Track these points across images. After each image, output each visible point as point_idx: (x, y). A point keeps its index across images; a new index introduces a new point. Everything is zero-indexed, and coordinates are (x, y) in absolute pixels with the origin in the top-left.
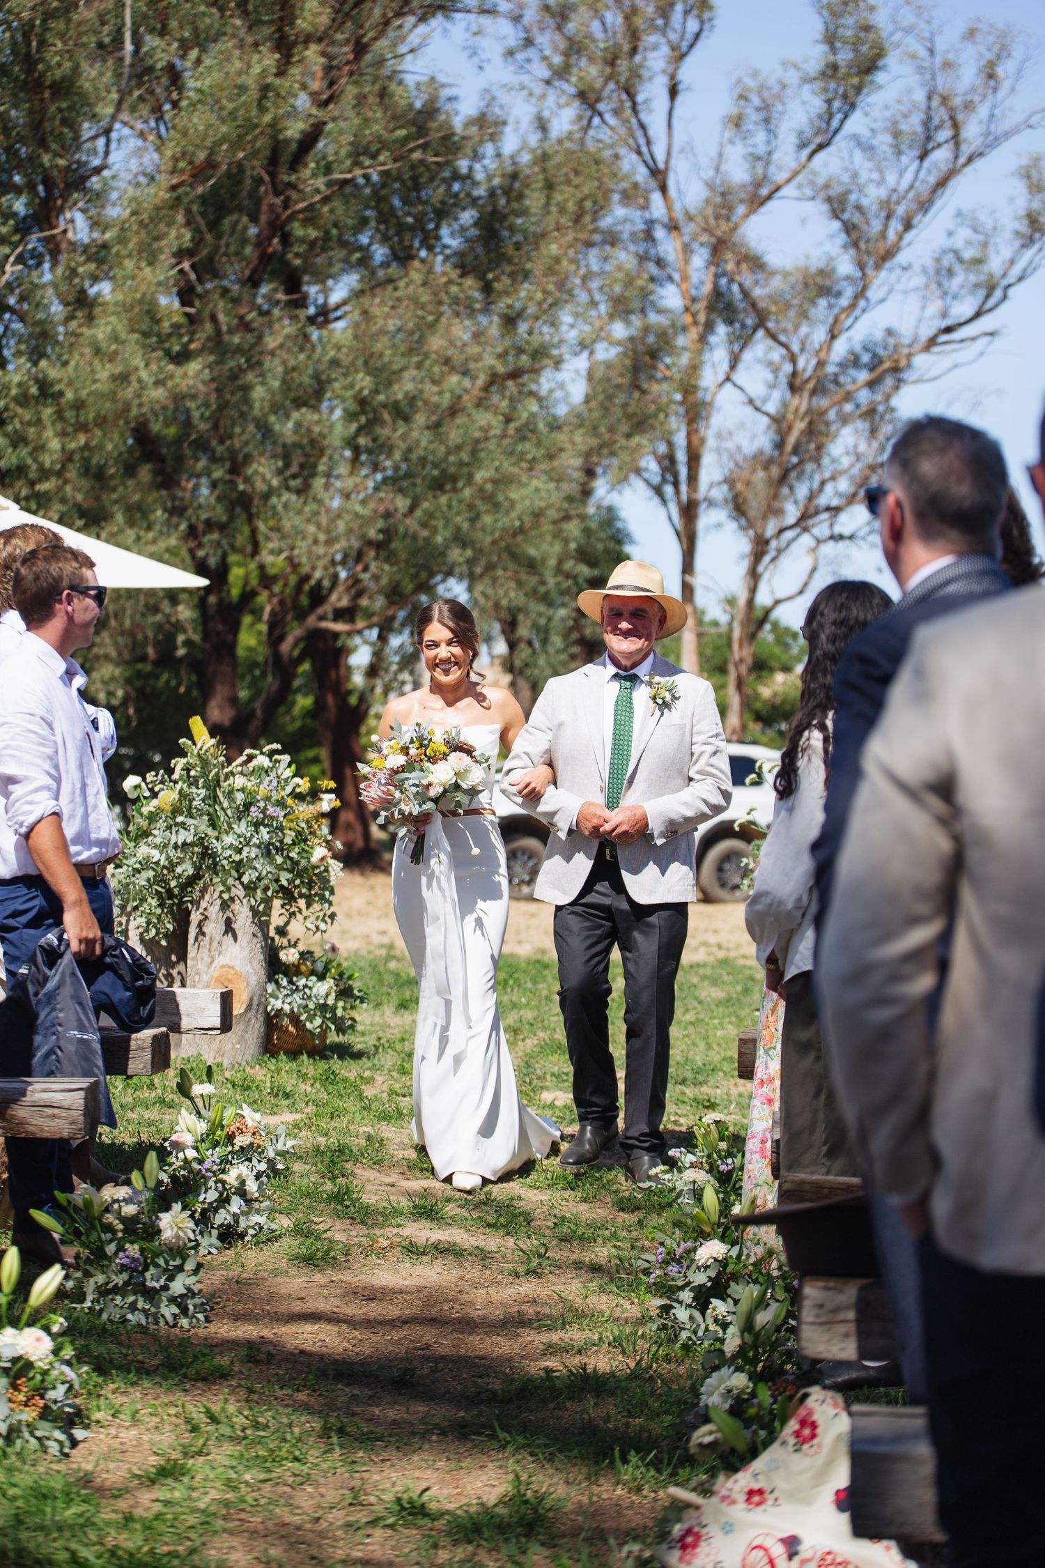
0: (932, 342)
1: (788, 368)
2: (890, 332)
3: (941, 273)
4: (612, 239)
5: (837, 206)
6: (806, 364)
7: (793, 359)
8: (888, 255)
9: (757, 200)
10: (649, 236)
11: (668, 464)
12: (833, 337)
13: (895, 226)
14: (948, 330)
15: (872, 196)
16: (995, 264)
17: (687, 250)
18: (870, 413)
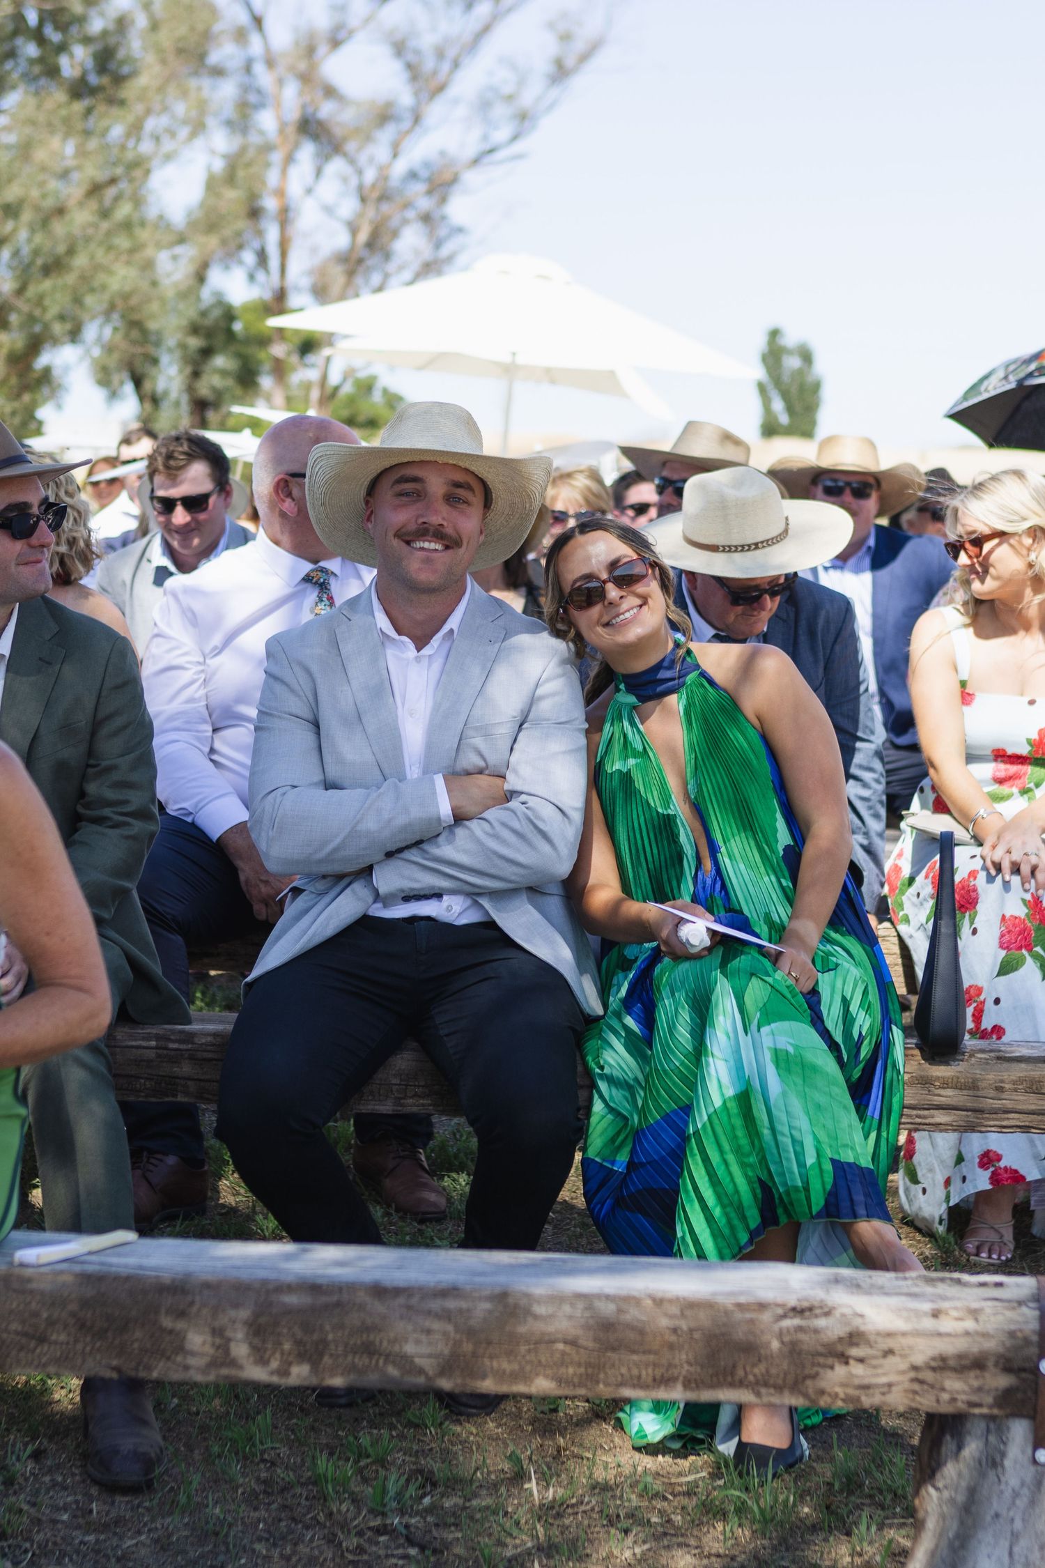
0: (476, 162)
1: (354, 182)
2: (442, 154)
3: (484, 105)
4: (218, 72)
5: (399, 48)
6: (370, 176)
7: (360, 172)
8: (441, 88)
9: (335, 43)
10: (248, 68)
11: (262, 257)
12: (395, 155)
13: (446, 67)
14: (491, 151)
15: (427, 41)
16: (527, 98)
17: (280, 82)
18: (426, 218)
